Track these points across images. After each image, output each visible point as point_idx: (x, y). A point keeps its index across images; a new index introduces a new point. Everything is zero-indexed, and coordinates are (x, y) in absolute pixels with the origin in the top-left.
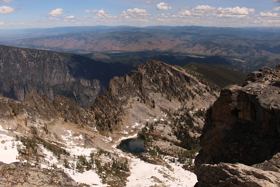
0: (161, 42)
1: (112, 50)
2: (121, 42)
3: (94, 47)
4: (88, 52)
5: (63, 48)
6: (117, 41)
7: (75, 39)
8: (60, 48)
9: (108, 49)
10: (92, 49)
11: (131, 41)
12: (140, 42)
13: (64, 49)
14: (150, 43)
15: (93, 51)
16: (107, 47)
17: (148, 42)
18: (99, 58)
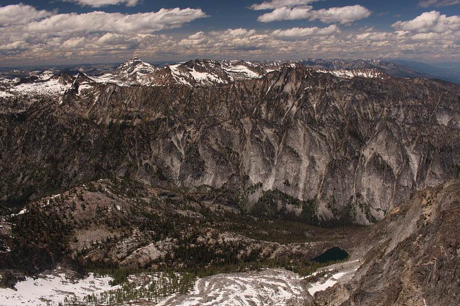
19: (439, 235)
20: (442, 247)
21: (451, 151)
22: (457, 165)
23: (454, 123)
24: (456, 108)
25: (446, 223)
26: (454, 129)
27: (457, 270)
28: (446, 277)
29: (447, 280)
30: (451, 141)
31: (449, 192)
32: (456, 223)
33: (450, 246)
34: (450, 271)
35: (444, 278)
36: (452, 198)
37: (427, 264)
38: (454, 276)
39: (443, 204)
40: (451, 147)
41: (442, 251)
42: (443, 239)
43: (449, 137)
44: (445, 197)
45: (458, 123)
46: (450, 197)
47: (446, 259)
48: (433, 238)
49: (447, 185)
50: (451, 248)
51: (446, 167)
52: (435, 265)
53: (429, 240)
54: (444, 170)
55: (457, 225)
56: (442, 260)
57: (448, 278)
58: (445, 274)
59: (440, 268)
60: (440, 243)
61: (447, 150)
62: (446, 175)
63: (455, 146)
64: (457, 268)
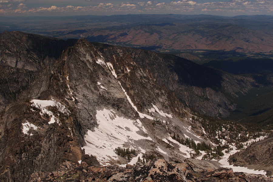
0: (262, 40)
1: (197, 49)
2: (207, 38)
3: (173, 44)
4: (167, 51)
5: (132, 44)
6: (201, 37)
7: (146, 32)
8: (128, 43)
9: (192, 47)
10: (171, 47)
11: (221, 37)
12: (234, 40)
13: (134, 45)
14: (247, 41)
15: (173, 49)
16: (190, 45)
17: (245, 39)
18: (187, 59)
19: (8, 148)
20: (11, 157)
21: (7, 82)
22: (13, 92)
23: (4, 62)
24: (3, 50)
25: (10, 138)
26: (5, 66)
27: (24, 170)
28: (19, 177)
29: (20, 179)
30: (5, 75)
31: (10, 113)
32: (17, 136)
33: (17, 154)
34: (20, 172)
35: (17, 179)
36: (13, 117)
37: (4, 173)
38: (24, 175)
39: (8, 123)
40: (6, 80)
41: (12, 160)
42: (11, 150)
43: (3, 73)
44: (8, 118)
45: (7, 62)
46: (12, 117)
47: (15, 165)
48: (4, 152)
49: (8, 108)
50: (18, 155)
51: (6, 95)
52: (9, 172)
53: (2, 154)
54: (5, 98)
55: (18, 136)
56: (13, 167)
57: (20, 177)
58: (18, 176)
59: (13, 172)
60: (9, 154)
61: (3, 82)
62: (7, 101)
63: (8, 79)
64: (24, 168)
